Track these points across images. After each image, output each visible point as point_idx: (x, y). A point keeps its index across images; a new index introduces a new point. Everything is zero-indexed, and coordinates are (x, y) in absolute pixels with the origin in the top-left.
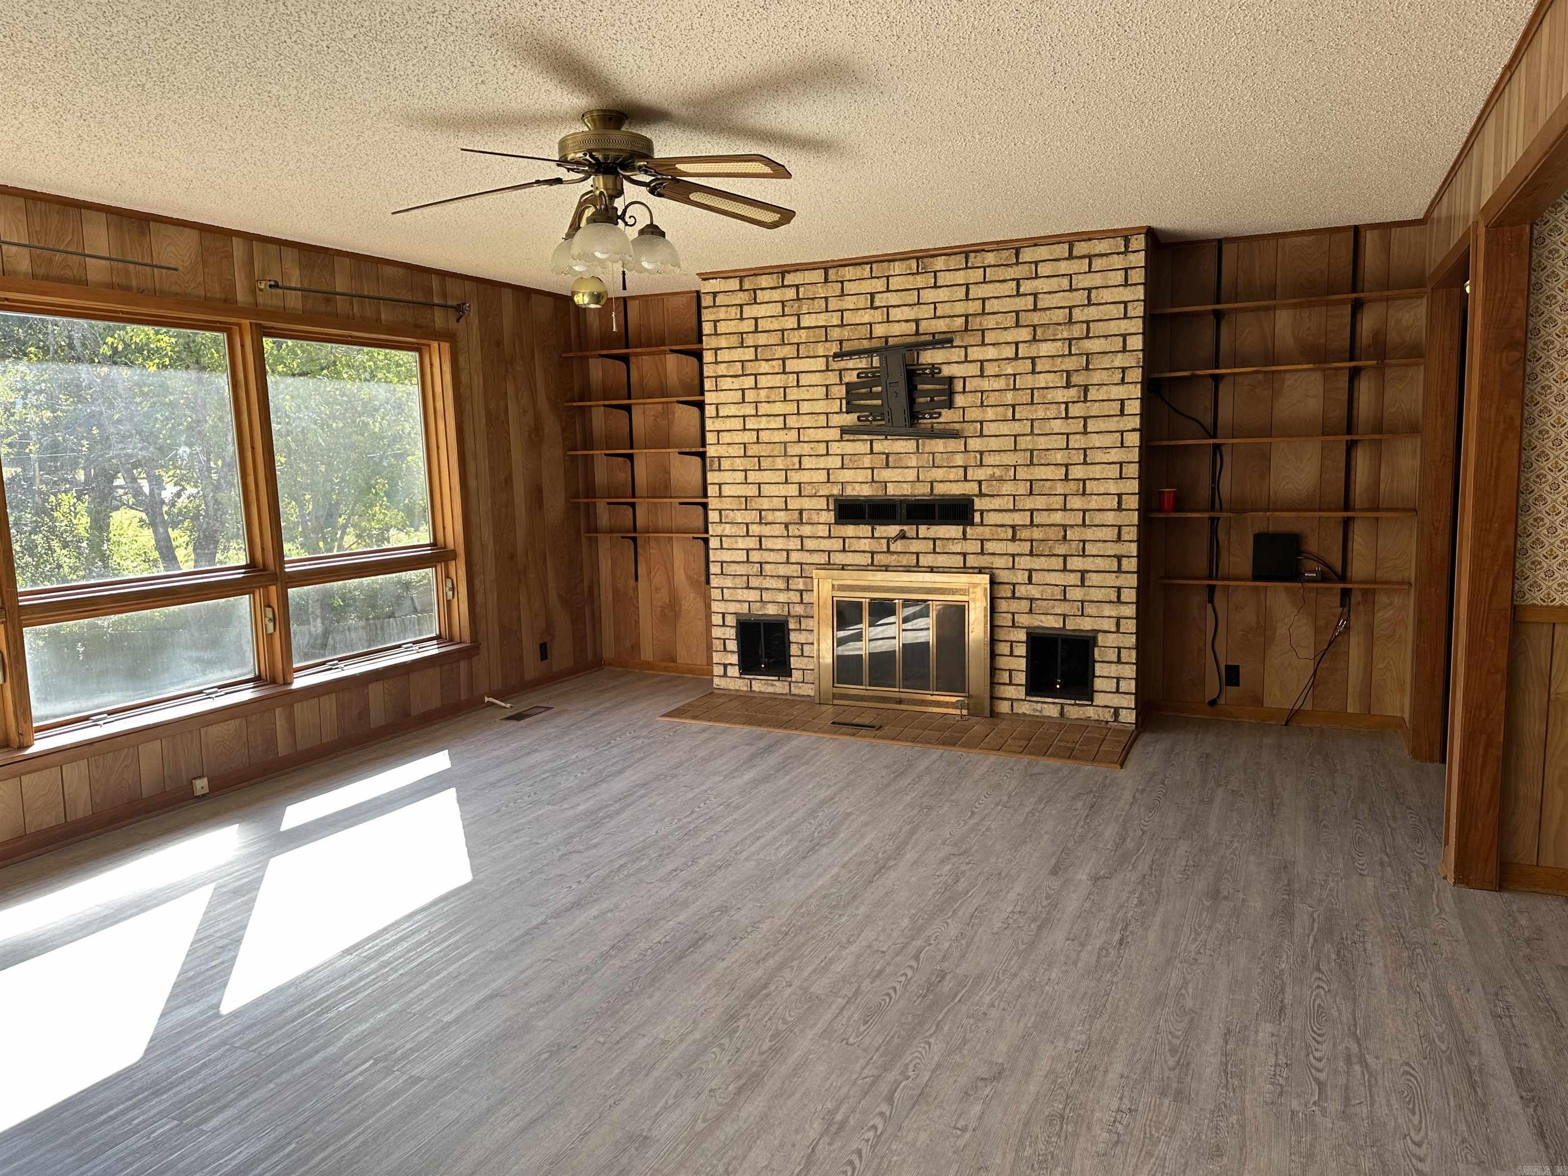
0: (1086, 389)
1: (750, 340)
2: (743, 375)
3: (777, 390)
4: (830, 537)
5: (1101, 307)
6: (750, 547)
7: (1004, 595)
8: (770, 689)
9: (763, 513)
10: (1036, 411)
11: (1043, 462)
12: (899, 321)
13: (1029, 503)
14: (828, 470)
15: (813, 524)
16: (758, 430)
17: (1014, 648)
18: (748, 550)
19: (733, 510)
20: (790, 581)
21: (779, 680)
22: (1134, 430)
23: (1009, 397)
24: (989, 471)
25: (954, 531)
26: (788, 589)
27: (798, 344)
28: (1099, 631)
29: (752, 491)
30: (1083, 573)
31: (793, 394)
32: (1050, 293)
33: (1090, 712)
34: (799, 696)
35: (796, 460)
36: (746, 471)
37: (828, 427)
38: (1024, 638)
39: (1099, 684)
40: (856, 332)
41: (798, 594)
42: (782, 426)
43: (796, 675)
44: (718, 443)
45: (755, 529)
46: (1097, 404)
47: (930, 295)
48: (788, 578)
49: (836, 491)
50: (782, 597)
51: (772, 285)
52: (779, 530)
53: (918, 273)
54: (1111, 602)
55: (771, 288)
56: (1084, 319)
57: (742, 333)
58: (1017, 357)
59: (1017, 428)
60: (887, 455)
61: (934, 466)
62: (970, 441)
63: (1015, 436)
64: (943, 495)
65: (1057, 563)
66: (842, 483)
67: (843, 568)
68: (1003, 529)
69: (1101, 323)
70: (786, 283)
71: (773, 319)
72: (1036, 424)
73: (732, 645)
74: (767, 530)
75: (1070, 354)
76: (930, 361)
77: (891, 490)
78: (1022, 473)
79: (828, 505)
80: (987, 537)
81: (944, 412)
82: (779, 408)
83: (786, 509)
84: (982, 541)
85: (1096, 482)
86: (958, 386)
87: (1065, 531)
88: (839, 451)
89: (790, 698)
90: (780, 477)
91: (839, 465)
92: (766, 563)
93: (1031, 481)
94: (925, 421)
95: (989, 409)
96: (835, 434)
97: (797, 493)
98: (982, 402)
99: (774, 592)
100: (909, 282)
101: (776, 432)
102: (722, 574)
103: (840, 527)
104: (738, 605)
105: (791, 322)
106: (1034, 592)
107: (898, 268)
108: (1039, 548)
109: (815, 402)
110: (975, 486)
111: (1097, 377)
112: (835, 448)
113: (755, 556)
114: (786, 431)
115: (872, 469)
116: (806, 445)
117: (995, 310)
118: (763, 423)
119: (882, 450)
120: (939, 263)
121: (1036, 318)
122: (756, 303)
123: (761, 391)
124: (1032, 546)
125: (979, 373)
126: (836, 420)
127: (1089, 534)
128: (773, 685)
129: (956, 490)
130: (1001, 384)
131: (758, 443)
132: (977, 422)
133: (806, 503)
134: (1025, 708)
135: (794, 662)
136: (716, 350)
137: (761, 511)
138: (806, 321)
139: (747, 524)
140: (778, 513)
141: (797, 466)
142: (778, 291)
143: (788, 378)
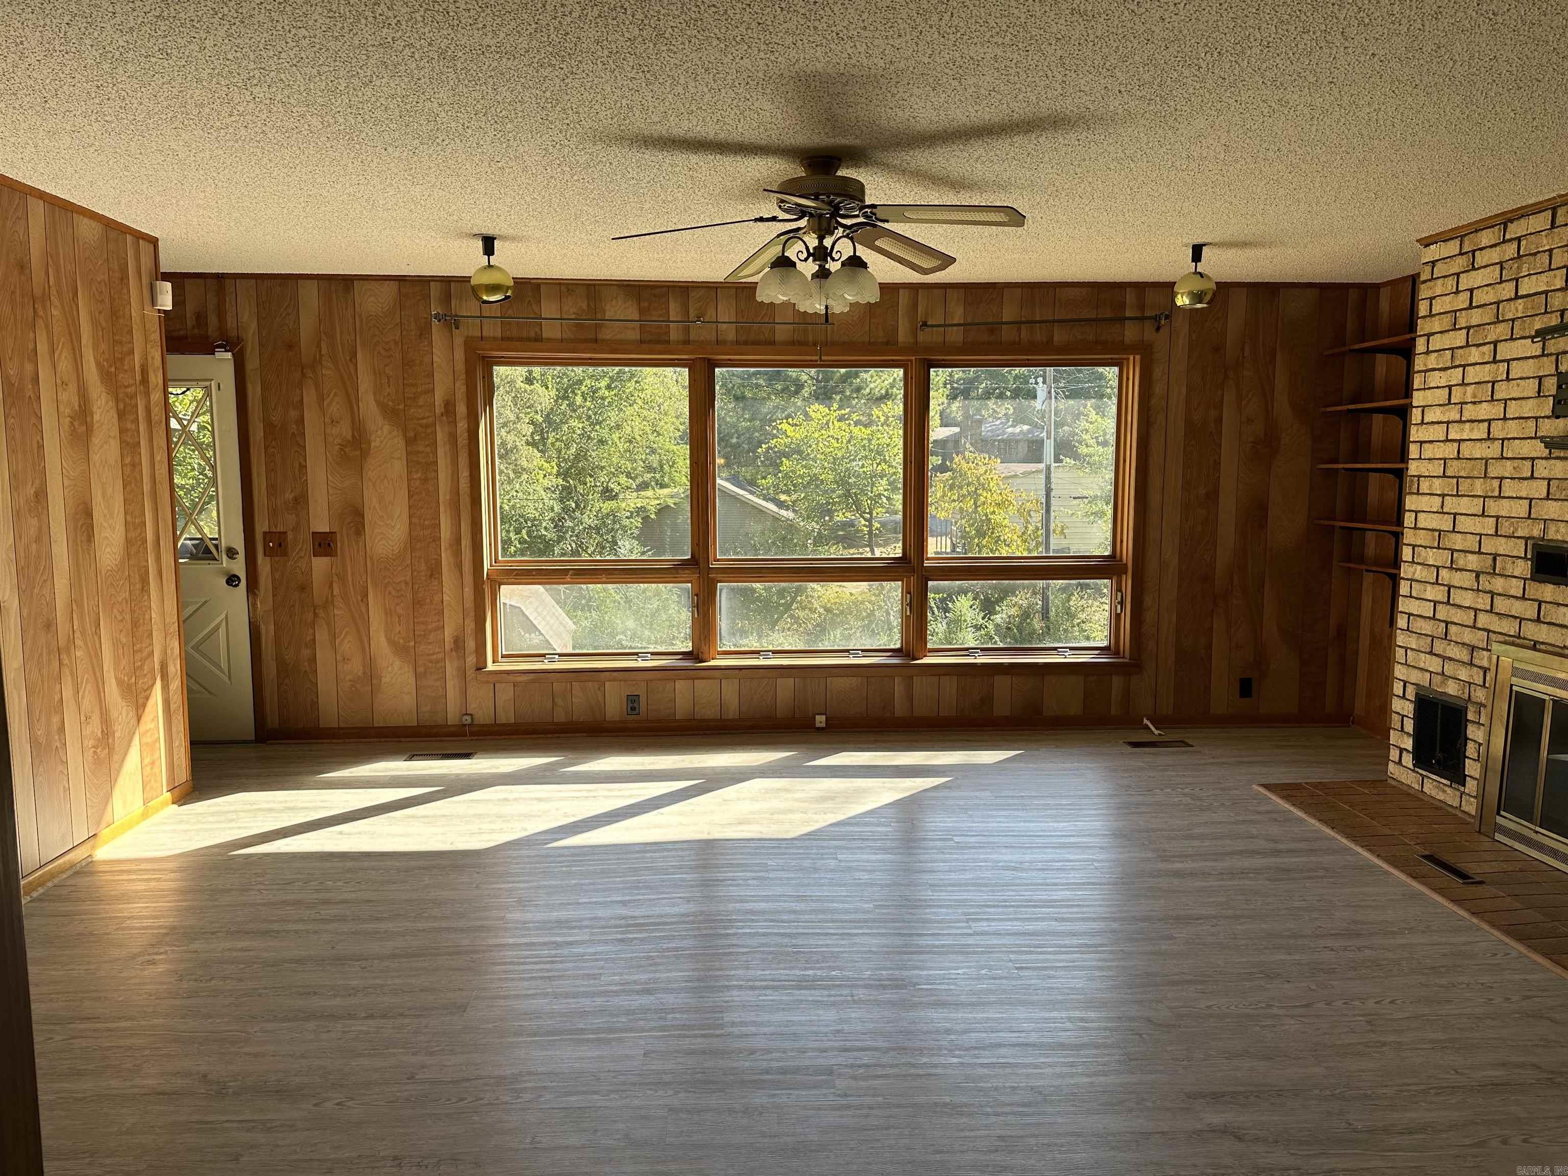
1: (1463, 320)
2: (1452, 367)
3: (1485, 386)
4: (1523, 598)
6: (1438, 599)
8: (1441, 796)
9: (1455, 555)
14: (1531, 500)
15: (1506, 576)
16: (1459, 441)
18: (1435, 603)
19: (1425, 547)
20: (1475, 654)
21: (1451, 786)
26: (1471, 664)
27: (1513, 320)
29: (1447, 523)
31: (1502, 391)
35: (1496, 483)
36: (1443, 496)
37: (1535, 437)
41: (1481, 673)
42: (1485, 436)
43: (1468, 785)
44: (1420, 458)
45: (1445, 576)
48: (1473, 648)
49: (1536, 532)
51: (1493, 242)
52: (1467, 580)
55: (1492, 246)
57: (1455, 311)
66: (1545, 520)
67: (1535, 646)
70: (1507, 237)
71: (1489, 288)
73: (1409, 726)
74: (1456, 579)
79: (1526, 551)
82: (1485, 411)
83: (1480, 552)
88: (1546, 474)
89: (1460, 814)
90: (1477, 506)
91: (1544, 494)
92: (1452, 623)
96: (1543, 448)
97: (1493, 531)
99: (1457, 665)
101: (1478, 444)
103: (1537, 585)
104: (1419, 674)
105: (1507, 290)
109: (1524, 402)
112: (1542, 468)
113: (1443, 612)
114: (1488, 443)
116: (1509, 463)
118: (1466, 431)
122: (1473, 269)
123: (1468, 388)
126: (1546, 427)
128: (1444, 791)
131: (1458, 458)
135: (1469, 767)
136: (1429, 335)
137: (1453, 551)
138: (1525, 287)
139: (1438, 568)
140: (1470, 557)
141: (1496, 493)
142: (1498, 248)
143: (1498, 369)
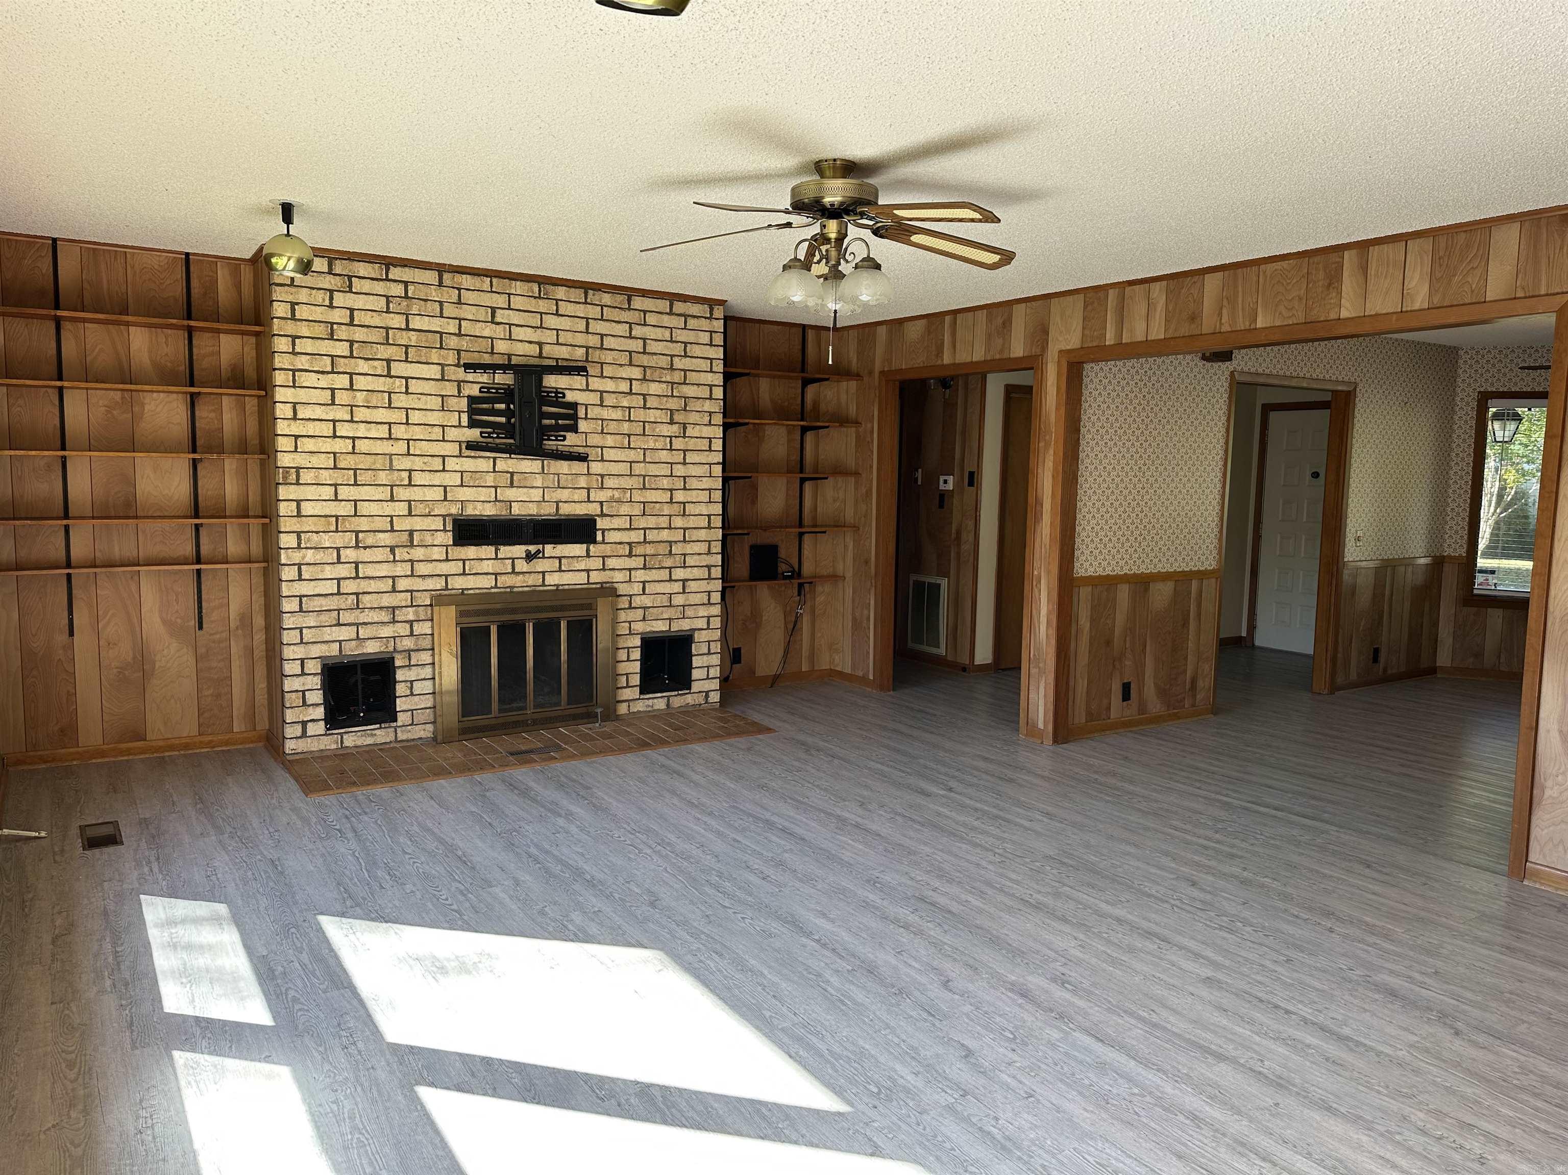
0: (685, 426)
1: (342, 333)
2: (333, 372)
3: (380, 394)
4: (447, 560)
5: (694, 360)
6: (342, 576)
7: (623, 607)
8: (369, 741)
9: (360, 535)
10: (647, 441)
11: (653, 486)
12: (521, 341)
13: (642, 523)
14: (445, 487)
15: (426, 546)
16: (353, 438)
17: (631, 654)
18: (339, 580)
19: (317, 532)
20: (397, 612)
21: (381, 728)
22: (718, 463)
23: (625, 427)
24: (609, 493)
25: (578, 549)
26: (394, 621)
27: (407, 347)
28: (696, 629)
29: (345, 509)
30: (685, 581)
31: (400, 400)
32: (656, 340)
33: (689, 699)
34: (407, 741)
35: (405, 475)
36: (335, 485)
37: (444, 440)
38: (639, 644)
39: (696, 674)
40: (476, 345)
41: (408, 626)
42: (387, 436)
43: (402, 718)
44: (296, 451)
45: (349, 555)
46: (693, 440)
47: (553, 322)
48: (394, 609)
49: (454, 510)
50: (387, 631)
51: (373, 276)
52: (381, 554)
53: (540, 297)
54: (704, 604)
55: (372, 279)
56: (682, 367)
57: (332, 324)
58: (631, 393)
59: (632, 455)
60: (512, 474)
61: (559, 487)
62: (592, 464)
63: (631, 462)
64: (568, 515)
65: (664, 574)
66: (462, 502)
67: (463, 592)
68: (622, 546)
69: (694, 373)
70: (391, 277)
71: (374, 314)
72: (648, 453)
73: (316, 697)
74: (365, 555)
75: (672, 396)
76: (553, 385)
77: (516, 510)
78: (637, 496)
79: (444, 525)
80: (608, 554)
81: (569, 435)
82: (382, 415)
83: (392, 530)
84: (603, 557)
85: (693, 505)
86: (581, 413)
87: (671, 547)
88: (457, 468)
89: (398, 745)
90: (385, 493)
91: (459, 482)
92: (364, 593)
93: (644, 503)
94: (550, 443)
95: (609, 436)
96: (453, 449)
97: (406, 513)
98: (602, 430)
99: (374, 627)
100: (531, 305)
101: (379, 442)
102: (301, 610)
103: (459, 549)
104: (324, 647)
105: (397, 321)
106: (646, 601)
107: (519, 287)
108: (651, 562)
109: (428, 413)
110: (598, 506)
111: (693, 418)
112: (451, 464)
113: (349, 587)
114: (391, 442)
115: (496, 487)
116: (417, 458)
117: (612, 347)
118: (362, 430)
119: (506, 469)
120: (561, 292)
121: (645, 360)
122: (351, 291)
123: (358, 394)
124: (645, 560)
125: (599, 403)
126: (452, 434)
127: (689, 548)
128: (372, 735)
129: (581, 510)
130: (617, 414)
131: (354, 453)
132: (598, 447)
133: (417, 523)
134: (640, 706)
135: (400, 704)
136: (293, 337)
137: (357, 533)
138: (416, 323)
139: (338, 549)
140: (381, 535)
141: (406, 482)
142: (381, 283)
143: (394, 383)
